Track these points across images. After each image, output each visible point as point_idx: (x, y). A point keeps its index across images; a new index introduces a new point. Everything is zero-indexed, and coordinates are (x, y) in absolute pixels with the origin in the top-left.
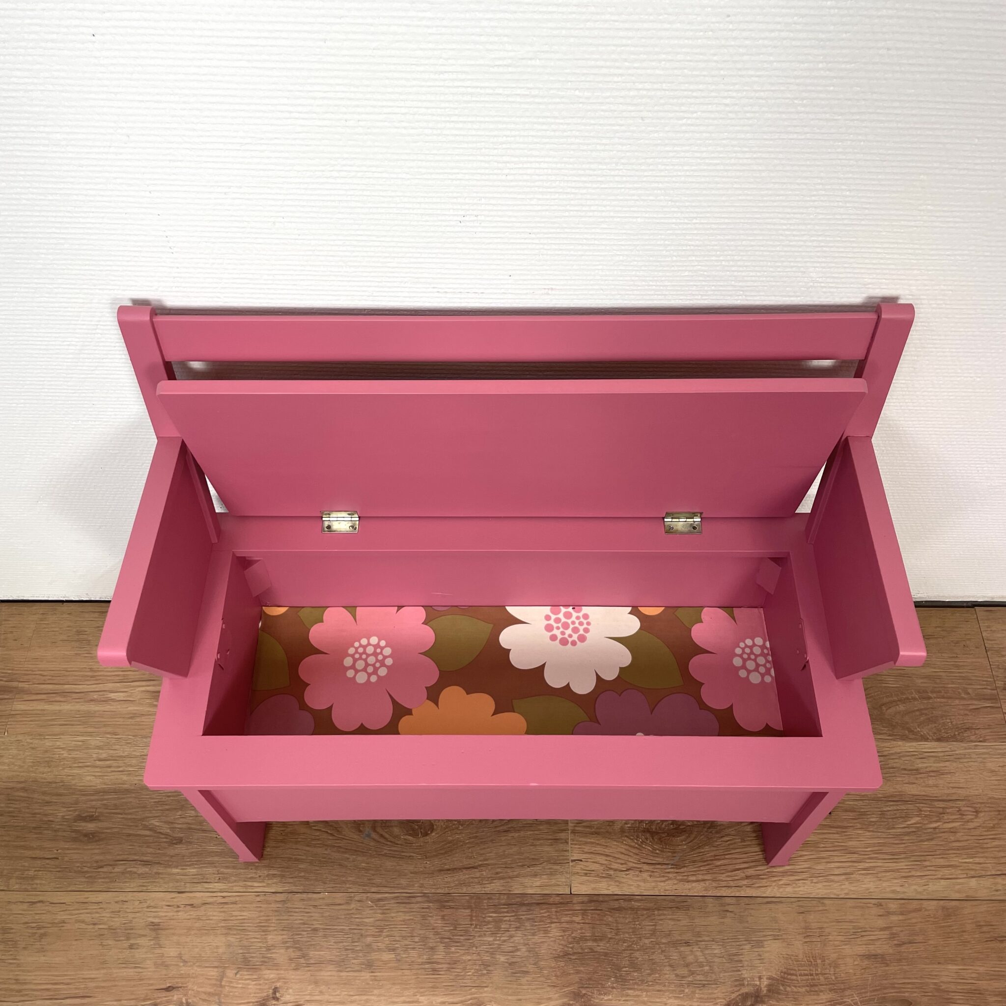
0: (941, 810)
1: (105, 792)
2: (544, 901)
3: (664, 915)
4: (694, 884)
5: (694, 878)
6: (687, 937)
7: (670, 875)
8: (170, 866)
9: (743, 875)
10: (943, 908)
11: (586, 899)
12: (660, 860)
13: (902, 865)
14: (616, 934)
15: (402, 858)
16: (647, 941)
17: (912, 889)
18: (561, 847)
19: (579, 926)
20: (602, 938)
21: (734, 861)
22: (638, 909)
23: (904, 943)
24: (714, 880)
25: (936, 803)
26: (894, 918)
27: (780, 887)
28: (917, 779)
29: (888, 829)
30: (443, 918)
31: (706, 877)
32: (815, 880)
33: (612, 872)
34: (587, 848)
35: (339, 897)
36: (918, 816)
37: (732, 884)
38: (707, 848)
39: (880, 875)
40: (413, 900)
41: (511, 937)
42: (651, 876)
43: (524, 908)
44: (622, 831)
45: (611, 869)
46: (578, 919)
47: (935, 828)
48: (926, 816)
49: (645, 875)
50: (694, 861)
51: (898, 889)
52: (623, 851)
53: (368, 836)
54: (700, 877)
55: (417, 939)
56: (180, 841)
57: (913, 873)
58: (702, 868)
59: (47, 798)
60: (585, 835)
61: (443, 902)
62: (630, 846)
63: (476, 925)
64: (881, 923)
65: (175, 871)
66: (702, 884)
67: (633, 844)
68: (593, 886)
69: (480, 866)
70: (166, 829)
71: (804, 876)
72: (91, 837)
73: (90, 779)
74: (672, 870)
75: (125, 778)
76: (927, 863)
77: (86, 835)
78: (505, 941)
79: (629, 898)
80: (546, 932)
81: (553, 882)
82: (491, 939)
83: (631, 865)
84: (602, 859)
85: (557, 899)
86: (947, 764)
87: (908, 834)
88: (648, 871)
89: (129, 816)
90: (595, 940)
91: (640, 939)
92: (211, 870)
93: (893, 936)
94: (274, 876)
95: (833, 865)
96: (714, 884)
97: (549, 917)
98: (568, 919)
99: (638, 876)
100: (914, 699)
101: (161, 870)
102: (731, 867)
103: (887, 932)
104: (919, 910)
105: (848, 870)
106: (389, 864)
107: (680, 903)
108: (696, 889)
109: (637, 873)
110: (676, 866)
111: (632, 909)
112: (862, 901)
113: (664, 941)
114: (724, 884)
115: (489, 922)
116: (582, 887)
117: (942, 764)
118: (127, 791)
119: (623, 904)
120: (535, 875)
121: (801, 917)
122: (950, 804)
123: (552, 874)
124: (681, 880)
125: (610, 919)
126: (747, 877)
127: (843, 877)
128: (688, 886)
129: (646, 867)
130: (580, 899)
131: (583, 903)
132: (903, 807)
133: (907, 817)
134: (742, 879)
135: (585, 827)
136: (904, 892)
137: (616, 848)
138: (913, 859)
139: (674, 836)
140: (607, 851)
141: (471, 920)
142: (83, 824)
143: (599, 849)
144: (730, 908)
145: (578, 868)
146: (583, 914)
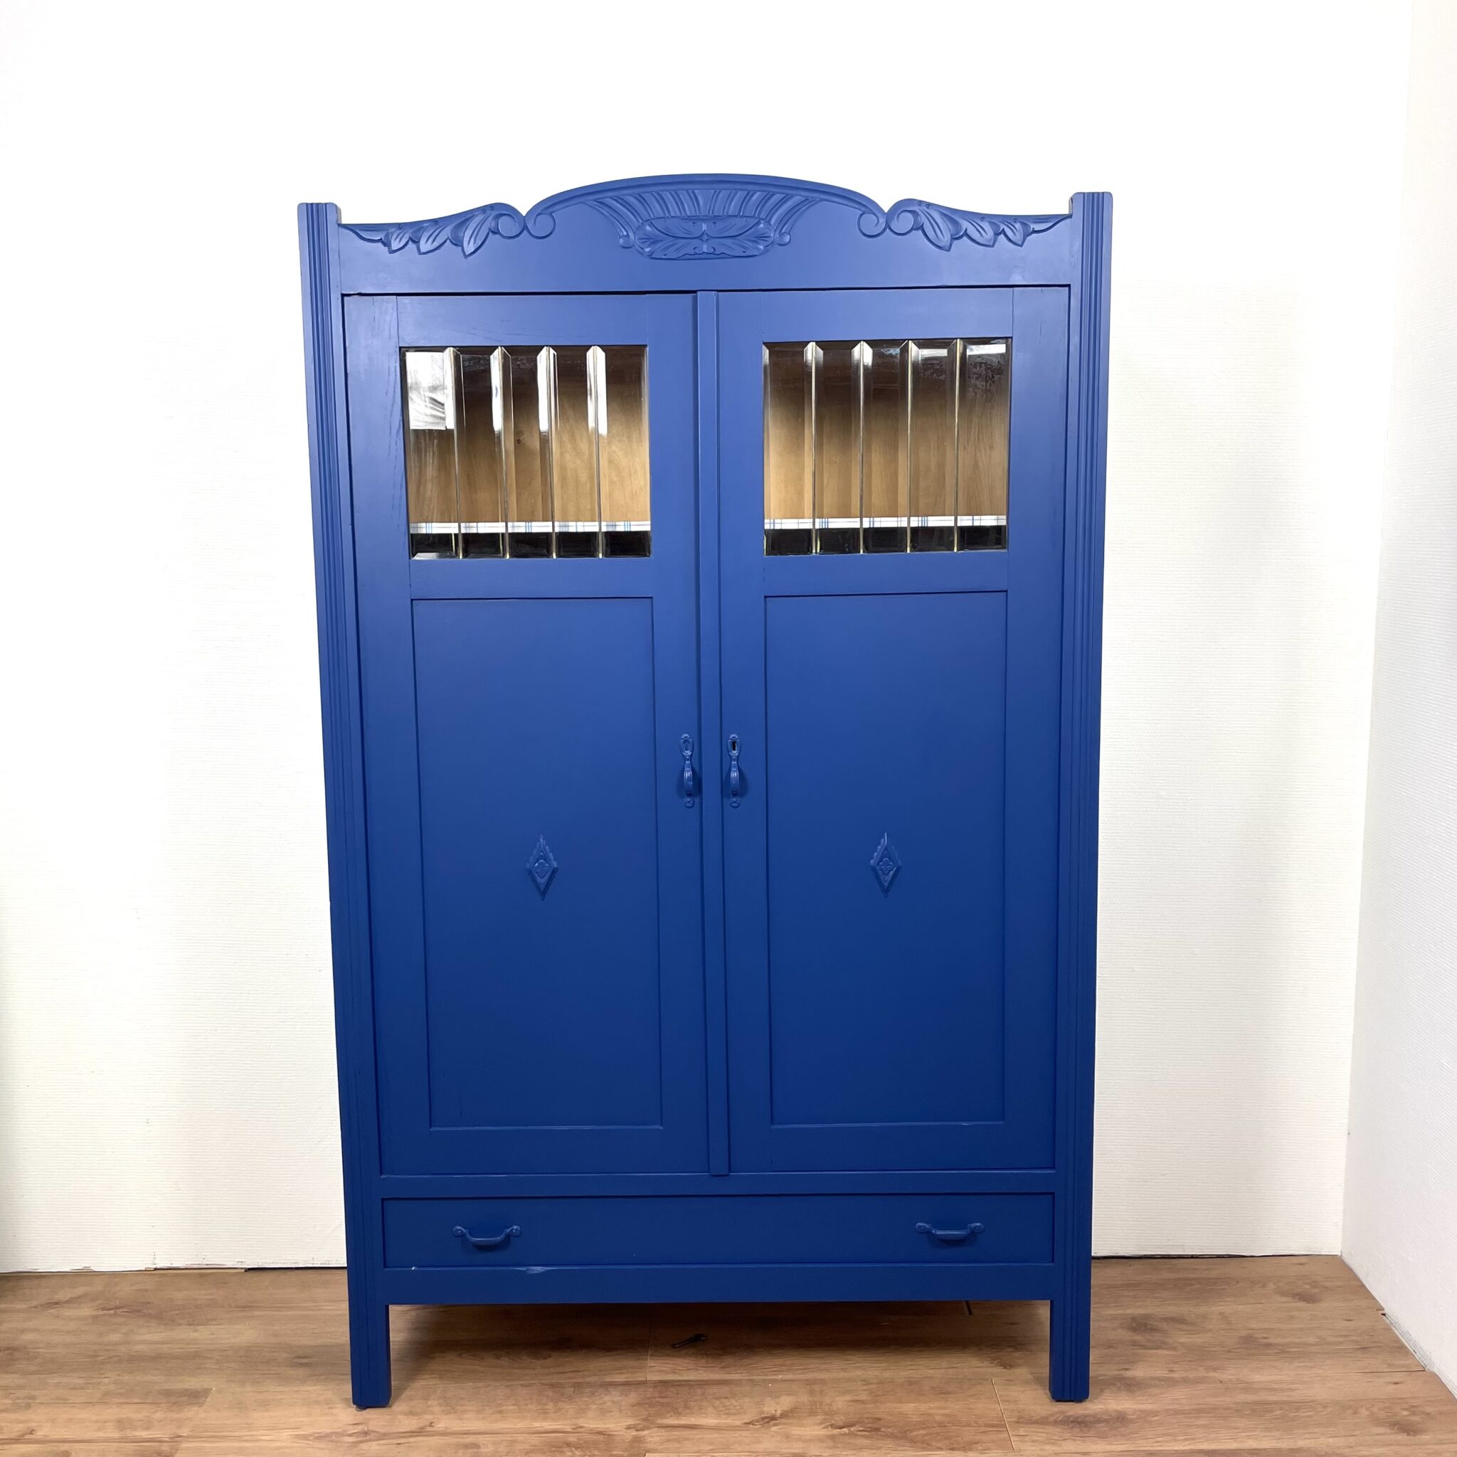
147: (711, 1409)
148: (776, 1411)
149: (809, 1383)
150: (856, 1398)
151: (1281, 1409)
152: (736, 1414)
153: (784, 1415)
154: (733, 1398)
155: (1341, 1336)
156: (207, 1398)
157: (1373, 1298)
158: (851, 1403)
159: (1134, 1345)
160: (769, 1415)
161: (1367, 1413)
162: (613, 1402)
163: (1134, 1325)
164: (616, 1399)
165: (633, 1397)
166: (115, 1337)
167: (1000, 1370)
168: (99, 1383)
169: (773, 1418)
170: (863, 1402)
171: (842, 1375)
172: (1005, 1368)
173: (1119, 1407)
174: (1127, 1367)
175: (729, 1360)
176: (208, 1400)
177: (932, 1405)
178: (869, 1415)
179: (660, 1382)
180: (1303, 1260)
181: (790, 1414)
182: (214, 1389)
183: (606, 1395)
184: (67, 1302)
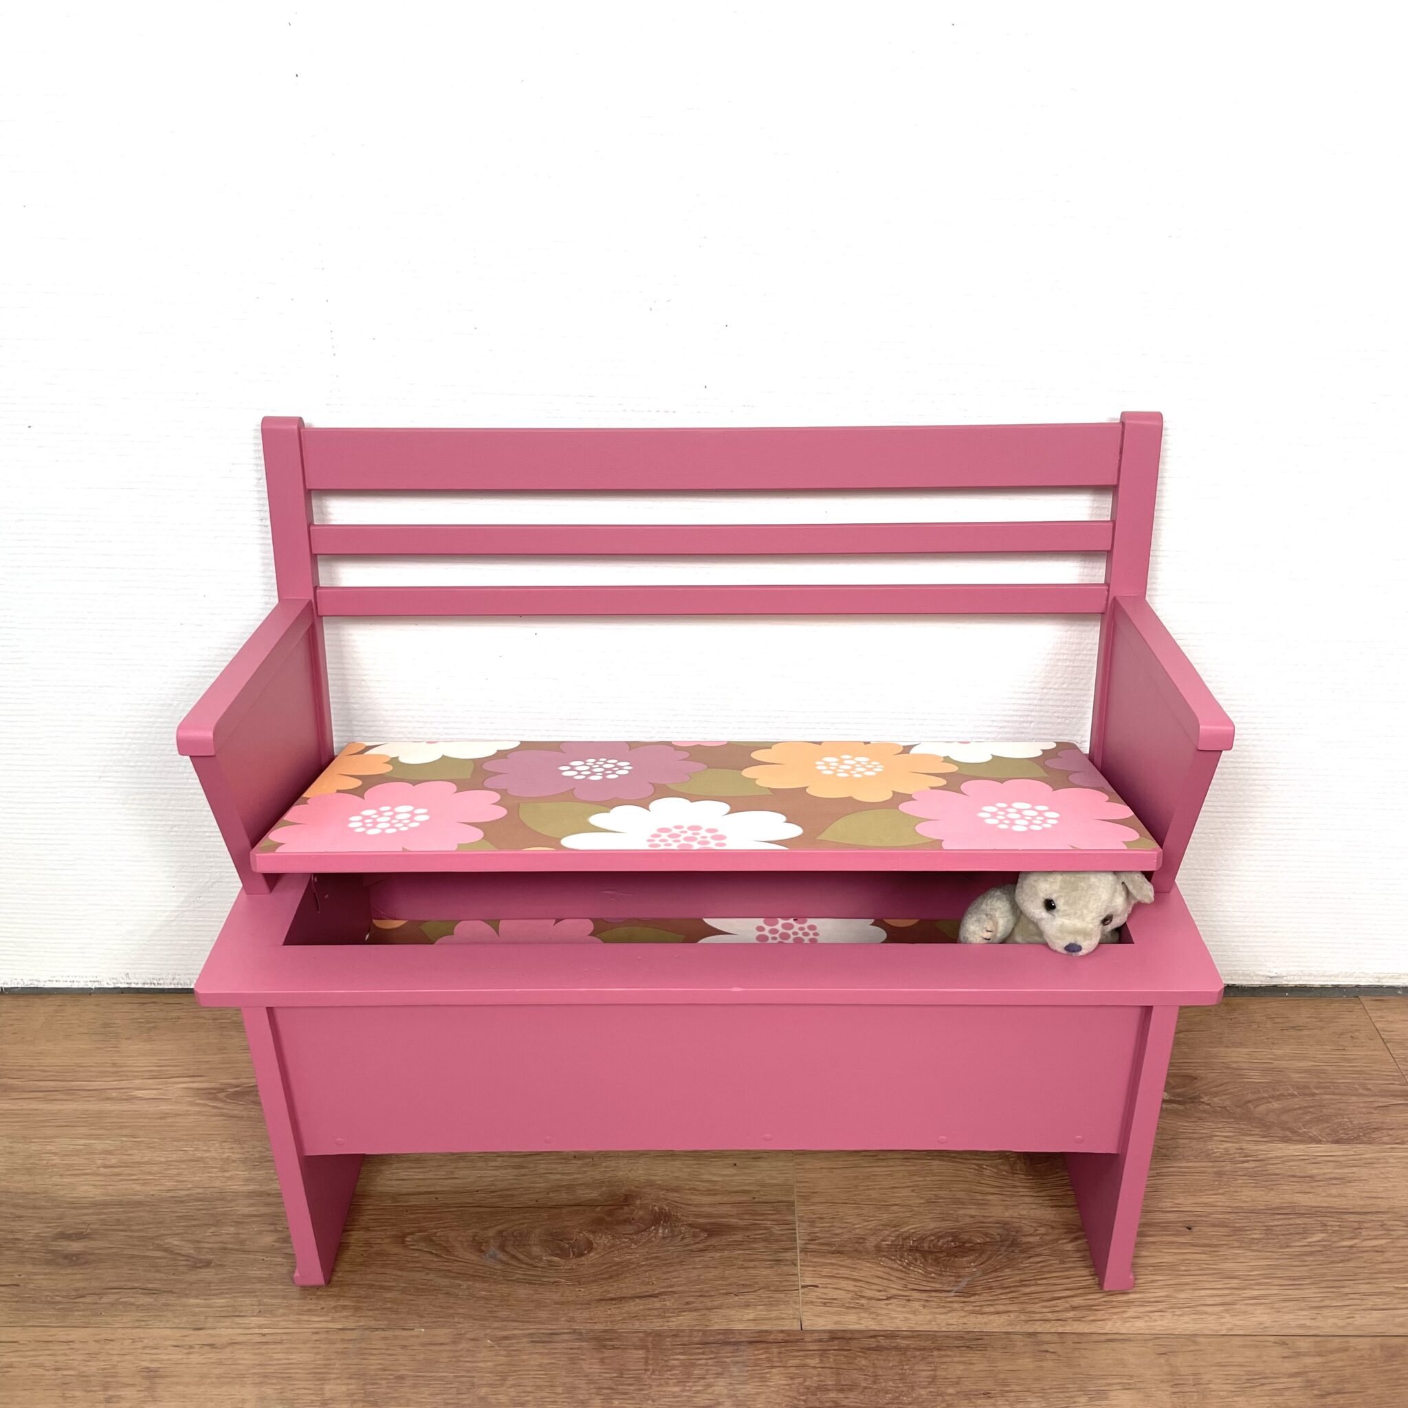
0: (1356, 1225)
1: (106, 1204)
2: (759, 1340)
3: (947, 1356)
4: (992, 1317)
5: (992, 1309)
6: (987, 1385)
7: (956, 1306)
8: (187, 1296)
9: (1067, 1305)
10: (1383, 1347)
11: (825, 1336)
12: (938, 1286)
13: (1310, 1292)
14: (875, 1383)
15: (543, 1284)
16: (923, 1392)
17: (1330, 1322)
18: (786, 1269)
19: (815, 1372)
20: (852, 1387)
21: (1054, 1288)
22: (907, 1348)
23: (1330, 1394)
24: (1022, 1311)
25: (1346, 1216)
26: (1309, 1361)
27: (1125, 1320)
28: (1312, 1187)
29: (1281, 1247)
30: (602, 1361)
31: (1010, 1308)
32: (1178, 1312)
33: (863, 1301)
34: (825, 1271)
35: (443, 1334)
36: (1322, 1231)
37: (1050, 1316)
38: (1008, 1271)
39: (1277, 1305)
40: (557, 1338)
41: (709, 1386)
42: (924, 1306)
43: (729, 1348)
44: (878, 1249)
45: (864, 1297)
46: (814, 1362)
47: (1351, 1247)
48: (1334, 1232)
49: (916, 1305)
50: (990, 1288)
51: (1309, 1323)
52: (879, 1274)
53: (493, 1257)
54: (1002, 1308)
55: (560, 1390)
56: (208, 1264)
57: (1327, 1303)
58: (1002, 1297)
59: (18, 1212)
60: (822, 1254)
61: (603, 1341)
62: (891, 1268)
63: (654, 1371)
64: (1290, 1366)
65: (193, 1301)
66: (1004, 1317)
67: (895, 1266)
68: (836, 1318)
69: (661, 1294)
70: (188, 1249)
71: (1160, 1306)
72: (73, 1260)
73: (87, 1189)
74: (957, 1299)
75: (138, 1188)
76: (1347, 1290)
77: (66, 1257)
78: (698, 1392)
79: (893, 1335)
80: (763, 1379)
81: (774, 1314)
82: (677, 1389)
83: (894, 1292)
84: (849, 1285)
85: (781, 1337)
86: (1355, 1169)
87: (1311, 1254)
88: (919, 1300)
89: (136, 1234)
90: (841, 1391)
91: (913, 1389)
92: (248, 1301)
93: (1310, 1384)
94: (344, 1307)
95: (1203, 1293)
96: (1023, 1317)
97: (769, 1360)
98: (797, 1362)
99: (904, 1306)
100: (1293, 1096)
101: (172, 1299)
102: (1048, 1296)
103: (1299, 1379)
104: (1345, 1350)
105: (1228, 1299)
106: (522, 1292)
107: (971, 1342)
108: (995, 1323)
109: (904, 1302)
110: (961, 1293)
111: (897, 1348)
112: (1255, 1340)
113: (950, 1391)
114: (1037, 1316)
115: (674, 1367)
116: (819, 1321)
117: (1346, 1170)
118: (140, 1204)
119: (883, 1341)
120: (747, 1306)
121: (1162, 1360)
122: (1369, 1217)
123: (771, 1304)
124: (972, 1312)
125: (864, 1362)
126: (1074, 1308)
127: (1221, 1308)
128: (985, 1319)
129: (916, 1295)
130: (816, 1336)
131: (820, 1341)
132: (1298, 1221)
133: (1305, 1232)
134: (1066, 1310)
135: (821, 1244)
136: (1318, 1327)
137: (868, 1270)
138: (1324, 1284)
139: (956, 1257)
140: (855, 1274)
141: (646, 1364)
142: (65, 1243)
143: (843, 1271)
144: (1050, 1348)
145: (813, 1295)
146: (821, 1356)
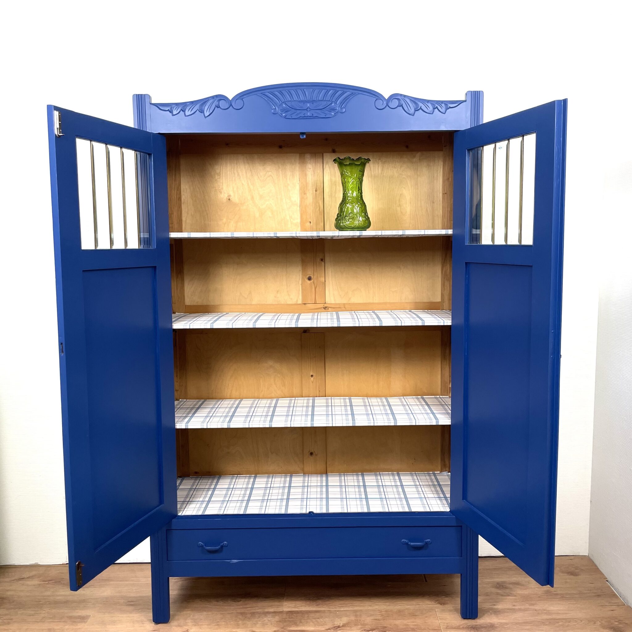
147: (311, 623)
148: (340, 624)
149: (355, 611)
150: (375, 618)
151: (562, 622)
152: (322, 625)
153: (344, 626)
154: (321, 618)
155: (588, 590)
156: (88, 619)
157: (601, 573)
158: (373, 620)
159: (497, 595)
160: (337, 626)
161: (600, 623)
162: (269, 620)
163: (498, 586)
164: (269, 619)
165: (277, 618)
166: (48, 593)
167: (438, 605)
168: (41, 613)
169: (339, 627)
170: (379, 620)
171: (370, 608)
172: (441, 605)
173: (491, 622)
174: (494, 604)
175: (320, 602)
176: (89, 620)
177: (409, 621)
178: (381, 626)
179: (289, 611)
180: (572, 557)
181: (346, 625)
182: (91, 615)
183: (265, 617)
184: (28, 578)
